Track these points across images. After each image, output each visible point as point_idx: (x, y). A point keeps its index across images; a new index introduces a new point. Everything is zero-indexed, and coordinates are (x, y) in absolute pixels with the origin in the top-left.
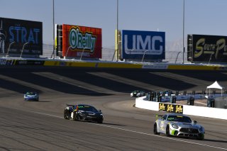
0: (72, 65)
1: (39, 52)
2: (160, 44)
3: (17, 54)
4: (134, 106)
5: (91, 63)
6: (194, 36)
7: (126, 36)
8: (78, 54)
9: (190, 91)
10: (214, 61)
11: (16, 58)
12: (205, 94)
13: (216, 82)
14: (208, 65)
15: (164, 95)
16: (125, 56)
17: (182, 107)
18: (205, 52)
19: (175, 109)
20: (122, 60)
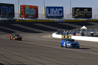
0: (27, 21)
1: (13, 16)
2: (62, 12)
3: (5, 17)
4: (52, 36)
5: (34, 20)
6: (75, 8)
7: (48, 9)
8: (29, 17)
9: (74, 30)
10: (83, 18)
11: (4, 19)
12: (80, 31)
13: (84, 26)
14: (81, 19)
15: (63, 32)
16: (48, 17)
17: (71, 36)
18: (79, 14)
19: (68, 37)
20: (46, 18)
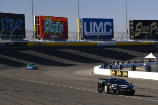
0: (47, 45)
1: (23, 36)
2: (110, 28)
3: (7, 38)
4: (93, 72)
5: (61, 42)
6: (134, 20)
7: (85, 23)
8: (51, 37)
9: (132, 61)
10: (149, 38)
11: (7, 41)
12: (143, 62)
13: (151, 53)
14: (145, 41)
15: (114, 64)
16: (85, 37)
17: (127, 72)
18: (143, 32)
19: (122, 74)
20: (83, 40)
